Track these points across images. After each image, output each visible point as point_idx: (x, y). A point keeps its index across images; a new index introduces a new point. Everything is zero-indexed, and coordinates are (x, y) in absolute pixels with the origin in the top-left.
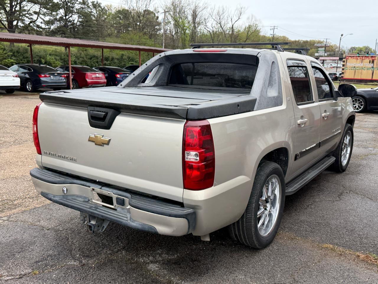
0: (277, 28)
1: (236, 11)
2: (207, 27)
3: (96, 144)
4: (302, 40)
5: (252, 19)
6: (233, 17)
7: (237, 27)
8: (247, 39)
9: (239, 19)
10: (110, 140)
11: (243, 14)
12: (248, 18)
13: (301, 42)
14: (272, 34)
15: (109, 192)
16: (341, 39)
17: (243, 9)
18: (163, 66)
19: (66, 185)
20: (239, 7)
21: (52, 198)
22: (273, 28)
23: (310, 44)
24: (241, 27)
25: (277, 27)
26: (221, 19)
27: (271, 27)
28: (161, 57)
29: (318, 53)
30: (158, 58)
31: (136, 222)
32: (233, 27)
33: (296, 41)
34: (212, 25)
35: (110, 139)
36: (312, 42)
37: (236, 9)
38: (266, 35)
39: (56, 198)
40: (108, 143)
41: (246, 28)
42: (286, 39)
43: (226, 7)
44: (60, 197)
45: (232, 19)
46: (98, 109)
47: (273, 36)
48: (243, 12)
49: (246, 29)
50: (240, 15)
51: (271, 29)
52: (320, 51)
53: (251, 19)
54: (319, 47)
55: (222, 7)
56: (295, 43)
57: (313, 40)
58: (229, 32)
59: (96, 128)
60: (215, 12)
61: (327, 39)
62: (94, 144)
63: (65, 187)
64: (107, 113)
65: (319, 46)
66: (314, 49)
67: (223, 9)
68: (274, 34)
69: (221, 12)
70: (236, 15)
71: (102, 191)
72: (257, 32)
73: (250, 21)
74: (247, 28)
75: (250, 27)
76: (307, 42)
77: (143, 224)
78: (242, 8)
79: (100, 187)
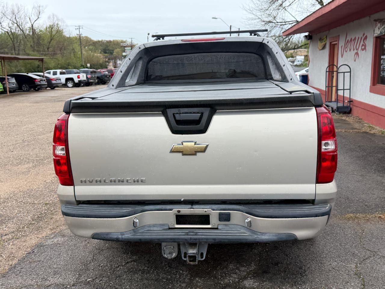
0: (82, 28)
1: (34, 10)
2: (3, 28)
3: (183, 155)
4: (105, 40)
5: (54, 18)
6: (31, 16)
7: (38, 27)
8: (51, 40)
9: (38, 18)
10: (207, 146)
11: (42, 13)
12: (49, 18)
13: (104, 42)
14: (78, 33)
15: (206, 210)
16: (148, 38)
17: (41, 8)
18: (142, 60)
19: (136, 216)
20: (36, 6)
21: (120, 237)
22: (78, 28)
23: (114, 43)
24: (42, 27)
25: (82, 26)
26: (17, 18)
27: (76, 26)
28: (141, 49)
29: (125, 52)
30: (139, 51)
31: (267, 234)
32: (32, 26)
33: (99, 41)
34: (8, 24)
35: (208, 144)
36: (115, 42)
37: (33, 8)
38: (71, 36)
39: (126, 236)
40: (204, 150)
41: (46, 28)
42: (89, 39)
43: (21, 5)
44: (131, 234)
45: (30, 19)
46: (186, 110)
47: (80, 36)
48: (42, 10)
49: (48, 30)
50: (38, 13)
51: (76, 29)
52: (127, 51)
53: (52, 19)
54: (125, 47)
55: (16, 5)
56: (98, 43)
57: (116, 40)
58: (29, 32)
59: (182, 134)
60: (9, 11)
61: (132, 38)
62: (181, 154)
63: (135, 218)
64: (202, 114)
65: (125, 45)
66: (119, 48)
67: (18, 8)
68: (80, 34)
69: (16, 11)
70: (34, 14)
71: (194, 211)
72: (59, 32)
73: (51, 20)
74: (48, 28)
75: (51, 27)
76: (110, 42)
77: (277, 234)
78: (39, 7)
79: (190, 206)
